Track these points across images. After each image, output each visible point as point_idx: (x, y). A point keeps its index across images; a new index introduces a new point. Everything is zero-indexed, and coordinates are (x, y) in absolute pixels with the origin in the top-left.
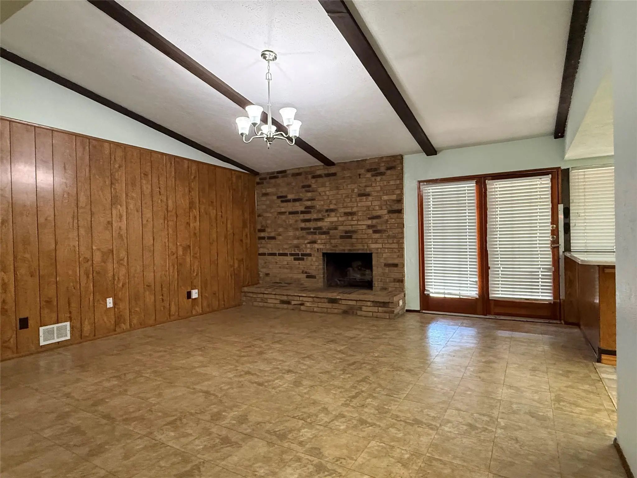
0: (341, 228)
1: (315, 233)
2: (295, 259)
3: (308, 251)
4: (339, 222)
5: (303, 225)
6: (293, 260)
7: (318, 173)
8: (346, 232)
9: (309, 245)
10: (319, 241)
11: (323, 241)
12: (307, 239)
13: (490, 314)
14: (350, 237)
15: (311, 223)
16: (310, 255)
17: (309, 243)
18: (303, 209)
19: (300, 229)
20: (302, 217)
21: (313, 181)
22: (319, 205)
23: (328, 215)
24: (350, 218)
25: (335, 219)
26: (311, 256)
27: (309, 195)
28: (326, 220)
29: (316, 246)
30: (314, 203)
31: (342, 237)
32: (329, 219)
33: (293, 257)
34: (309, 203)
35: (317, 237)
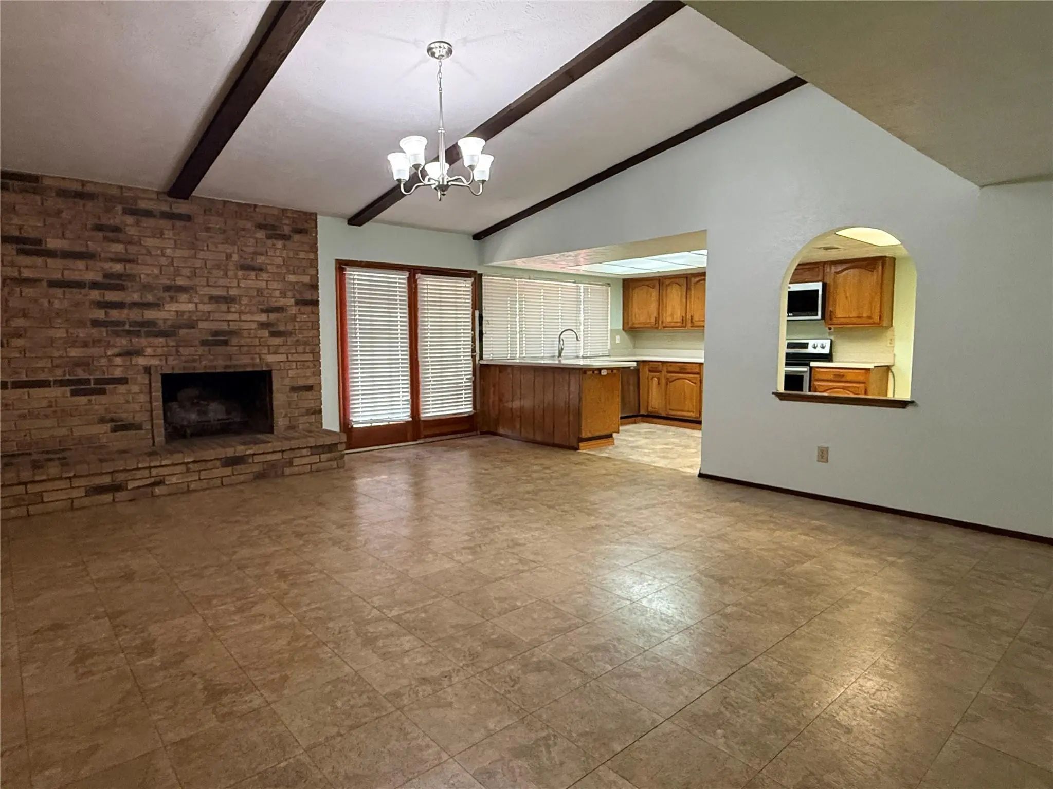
0: (202, 325)
1: (138, 334)
2: (74, 393)
3: (118, 373)
4: (198, 314)
5: (100, 314)
6: (69, 394)
7: (142, 205)
8: (216, 333)
9: (118, 360)
10: (149, 351)
11: (159, 351)
12: (114, 346)
13: (419, 438)
14: (226, 343)
15: (126, 311)
16: (123, 381)
17: (119, 355)
18: (99, 278)
19: (89, 323)
20: (95, 295)
21: (130, 220)
22: (148, 275)
23: (172, 298)
24: (224, 307)
25: (191, 307)
26: (127, 383)
27: (118, 248)
28: (167, 307)
29: (141, 361)
30: (132, 269)
31: (204, 343)
32: (174, 307)
33: (68, 389)
34: (118, 268)
35: (143, 341)
